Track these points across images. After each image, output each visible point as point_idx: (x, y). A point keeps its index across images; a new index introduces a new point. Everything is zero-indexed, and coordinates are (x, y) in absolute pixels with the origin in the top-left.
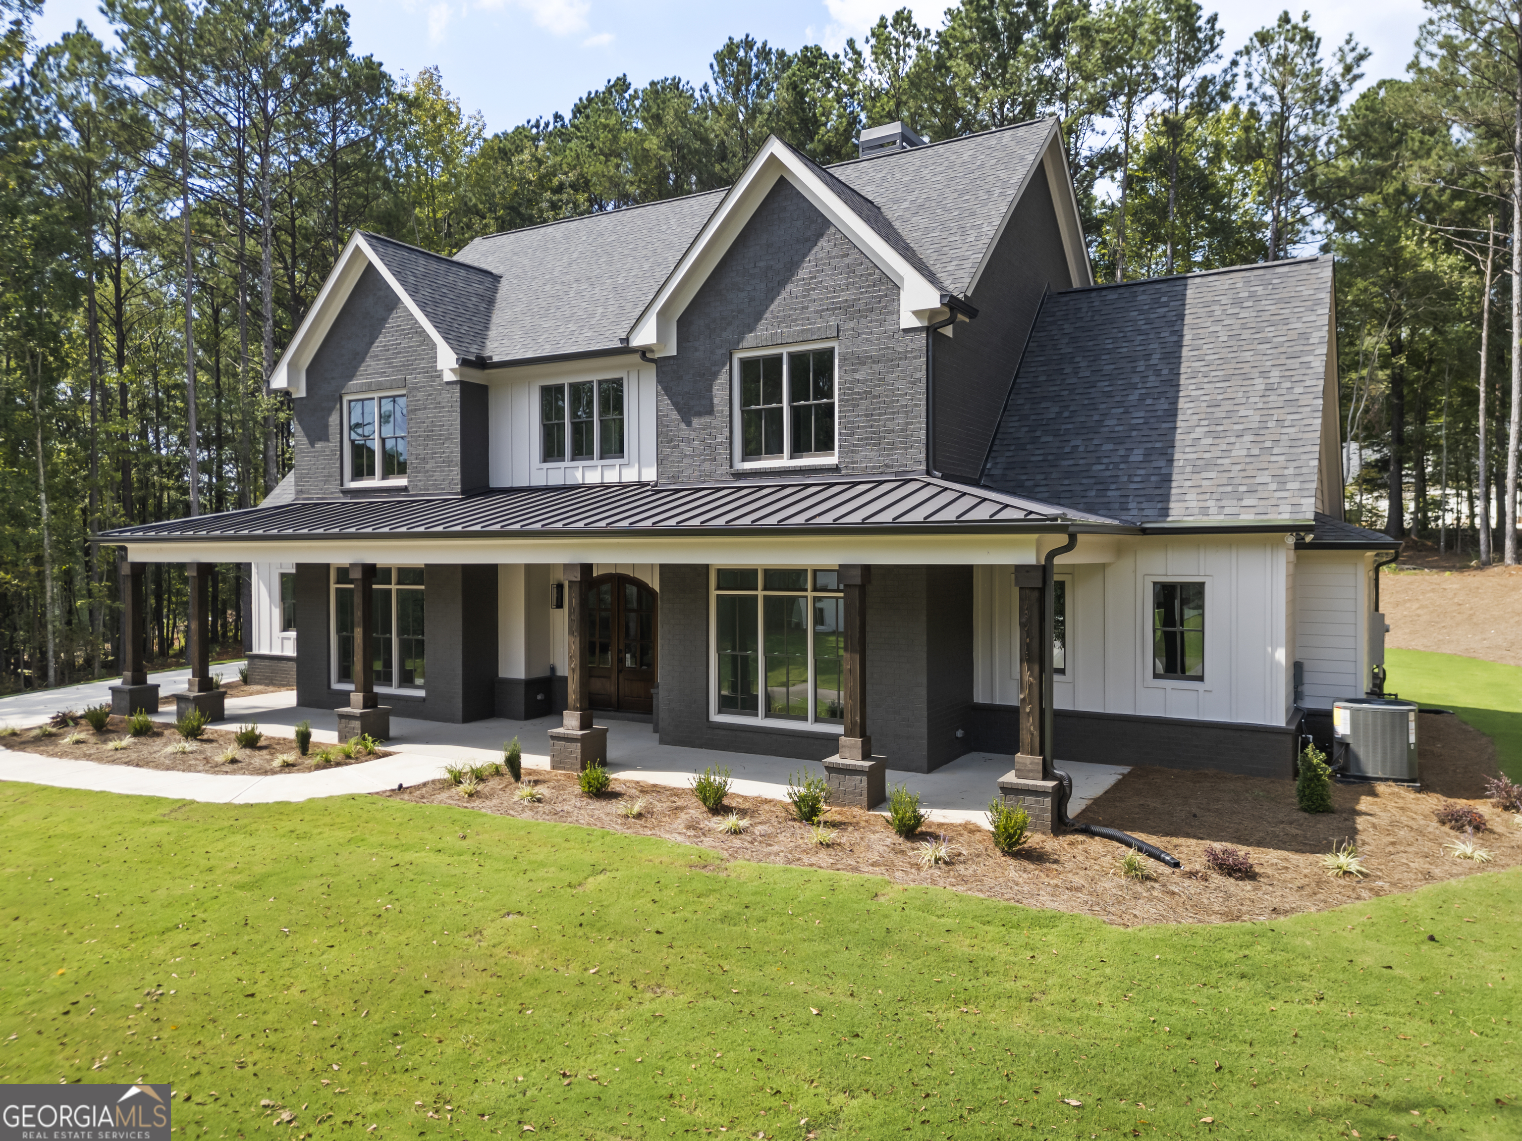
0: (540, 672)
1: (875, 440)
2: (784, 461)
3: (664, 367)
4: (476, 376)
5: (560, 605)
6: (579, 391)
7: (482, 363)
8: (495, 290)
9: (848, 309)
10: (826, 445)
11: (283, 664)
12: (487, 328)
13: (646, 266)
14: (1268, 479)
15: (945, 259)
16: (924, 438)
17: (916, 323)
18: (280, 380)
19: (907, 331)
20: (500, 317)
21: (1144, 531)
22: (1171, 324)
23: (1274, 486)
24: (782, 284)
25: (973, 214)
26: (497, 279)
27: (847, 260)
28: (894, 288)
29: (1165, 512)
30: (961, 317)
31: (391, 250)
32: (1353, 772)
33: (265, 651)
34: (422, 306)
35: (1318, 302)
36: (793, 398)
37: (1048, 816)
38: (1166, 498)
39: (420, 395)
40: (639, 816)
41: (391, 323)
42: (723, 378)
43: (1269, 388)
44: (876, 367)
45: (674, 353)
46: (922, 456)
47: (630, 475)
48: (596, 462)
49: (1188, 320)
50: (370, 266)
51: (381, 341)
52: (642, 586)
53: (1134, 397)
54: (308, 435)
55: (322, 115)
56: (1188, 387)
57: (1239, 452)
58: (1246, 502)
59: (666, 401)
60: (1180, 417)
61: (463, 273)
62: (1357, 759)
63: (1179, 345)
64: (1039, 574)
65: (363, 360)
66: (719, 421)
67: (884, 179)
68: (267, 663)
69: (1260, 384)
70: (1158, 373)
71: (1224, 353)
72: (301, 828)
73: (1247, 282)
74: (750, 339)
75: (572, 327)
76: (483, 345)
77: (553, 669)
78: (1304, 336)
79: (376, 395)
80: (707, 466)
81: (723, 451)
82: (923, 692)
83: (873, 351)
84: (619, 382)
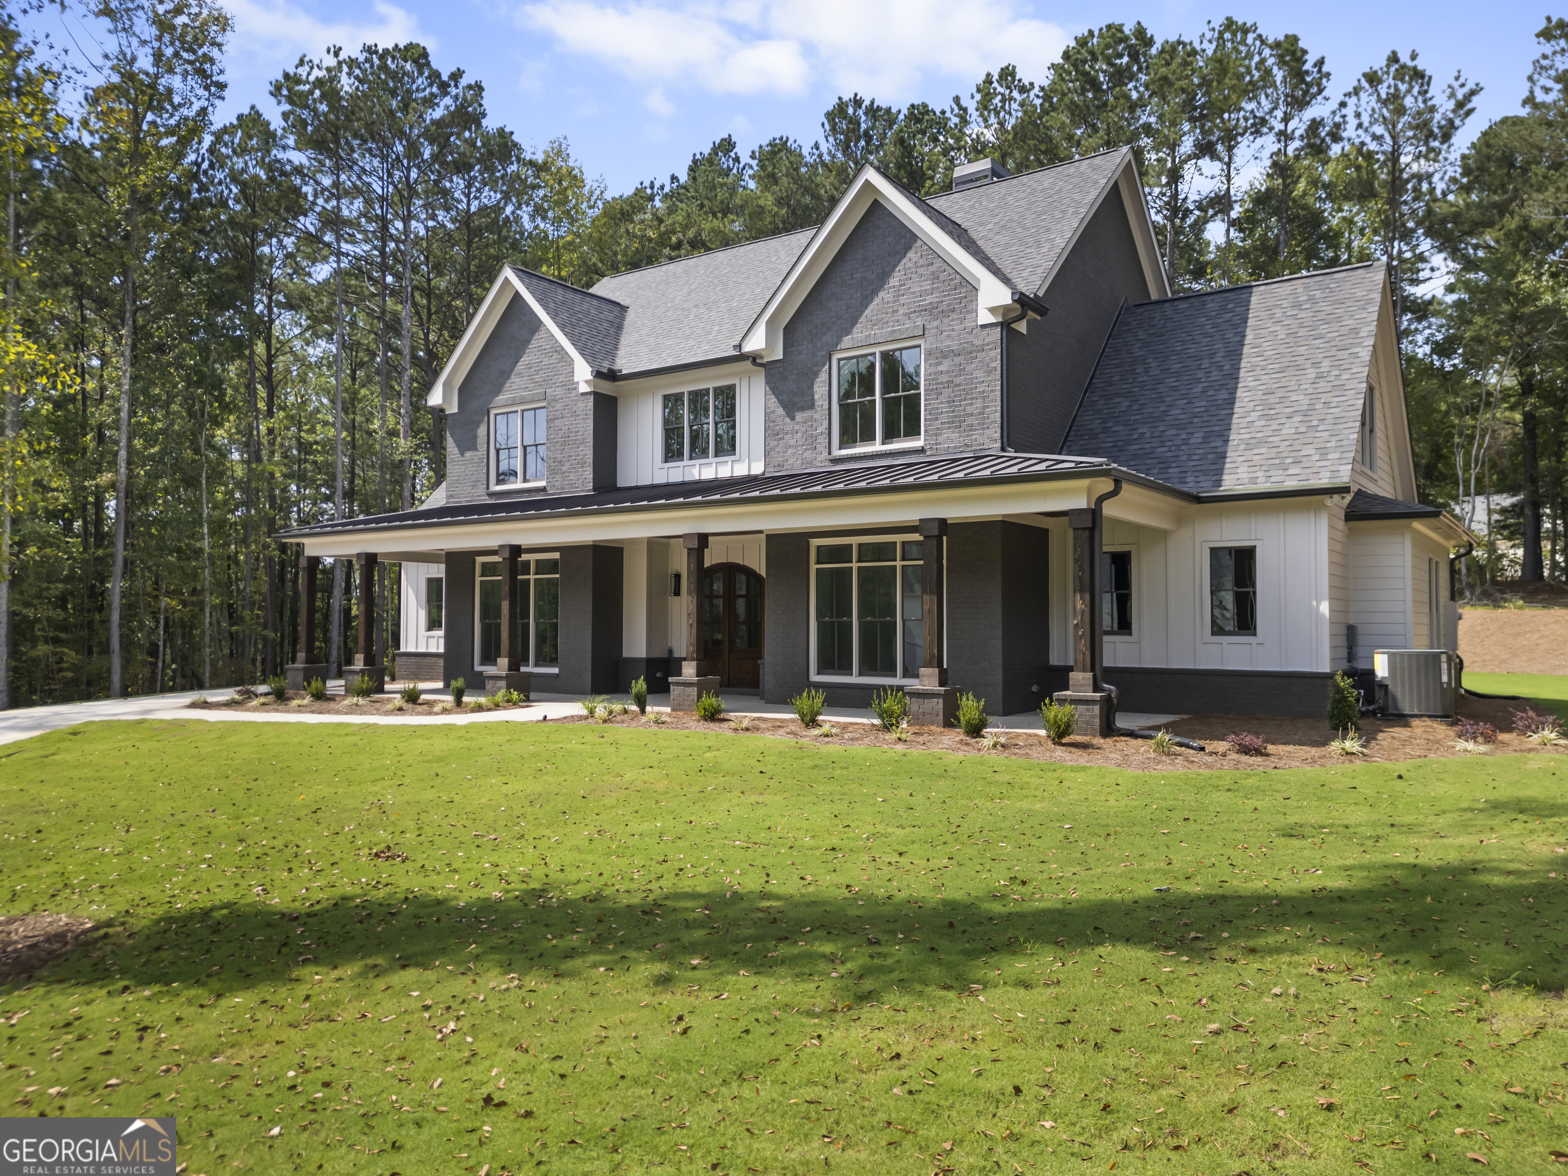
0: (660, 653)
1: (957, 423)
2: (877, 447)
3: (772, 369)
4: (607, 388)
5: (677, 593)
6: (698, 398)
7: (612, 376)
8: (623, 318)
9: (932, 311)
10: (913, 430)
11: (428, 660)
12: (617, 349)
13: (757, 291)
14: (1312, 452)
15: (1020, 267)
16: (999, 420)
17: (992, 319)
18: (435, 398)
19: (983, 327)
20: (627, 340)
21: (1197, 499)
22: (1235, 326)
23: (1317, 457)
24: (875, 292)
25: (1048, 230)
26: (624, 309)
27: (932, 268)
28: (971, 288)
29: (1218, 483)
30: (1031, 314)
31: (534, 281)
32: (1391, 711)
33: (411, 649)
34: (562, 327)
35: (1370, 302)
36: (886, 389)
37: (1097, 721)
38: (1220, 471)
39: (558, 406)
40: (747, 729)
41: (534, 343)
42: (824, 376)
43: (1320, 376)
44: (957, 360)
45: (780, 356)
46: (998, 435)
47: (740, 470)
48: (711, 459)
49: (1250, 322)
50: (517, 296)
51: (525, 360)
52: (750, 573)
53: (1198, 389)
54: (459, 446)
55: (459, 182)
56: (1246, 378)
57: (1288, 430)
58: (1290, 472)
59: (773, 399)
60: (1237, 404)
61: (595, 302)
62: (1394, 699)
63: (1241, 344)
64: (1090, 516)
65: (509, 377)
66: (819, 414)
67: (972, 207)
68: (413, 659)
69: (1311, 373)
70: (1220, 368)
71: (1282, 349)
72: (468, 736)
73: (1307, 288)
74: (847, 341)
75: (691, 342)
76: (613, 361)
77: (670, 651)
78: (1355, 331)
79: (519, 408)
80: (808, 454)
81: (823, 440)
82: (998, 643)
83: (954, 345)
84: (732, 388)
